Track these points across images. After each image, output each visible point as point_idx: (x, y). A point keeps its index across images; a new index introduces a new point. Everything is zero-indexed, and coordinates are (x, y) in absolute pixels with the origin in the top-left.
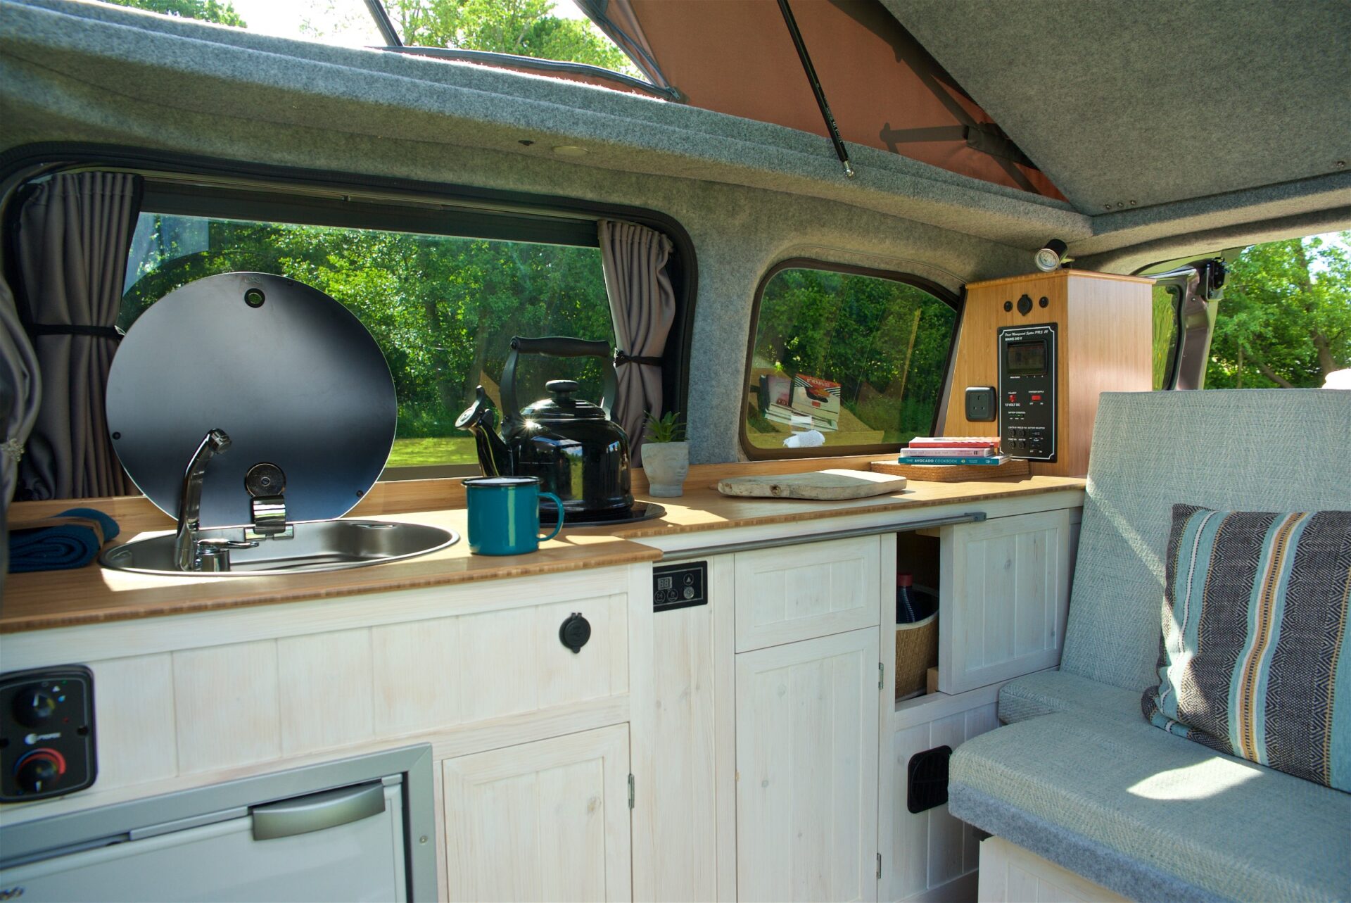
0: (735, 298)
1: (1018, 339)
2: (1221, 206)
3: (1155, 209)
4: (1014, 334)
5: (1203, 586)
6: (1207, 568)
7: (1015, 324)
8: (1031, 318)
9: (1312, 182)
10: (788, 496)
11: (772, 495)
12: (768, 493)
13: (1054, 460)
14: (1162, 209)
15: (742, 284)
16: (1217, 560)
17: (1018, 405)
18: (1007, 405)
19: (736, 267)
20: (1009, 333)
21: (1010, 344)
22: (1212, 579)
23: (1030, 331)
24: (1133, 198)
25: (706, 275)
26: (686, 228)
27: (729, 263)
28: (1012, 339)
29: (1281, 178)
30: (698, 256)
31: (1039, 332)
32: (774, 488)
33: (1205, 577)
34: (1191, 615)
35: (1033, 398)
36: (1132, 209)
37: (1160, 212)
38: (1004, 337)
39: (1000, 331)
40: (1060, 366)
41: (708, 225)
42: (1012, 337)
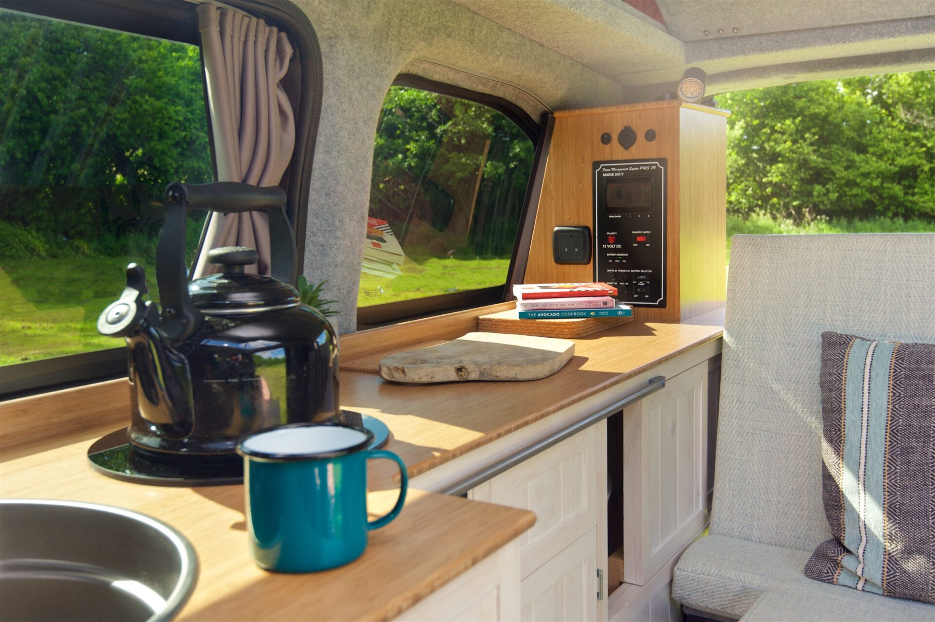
0: (361, 123)
1: (618, 174)
2: (828, 40)
3: (756, 39)
4: (613, 169)
5: (883, 424)
6: (885, 405)
7: (614, 158)
8: (634, 152)
9: (923, 21)
10: (477, 378)
11: (457, 379)
12: (453, 376)
13: (663, 305)
14: (763, 39)
15: (370, 106)
16: (895, 397)
17: (619, 246)
18: (605, 246)
19: (364, 83)
20: (607, 167)
21: (609, 180)
22: (893, 417)
23: (633, 166)
24: (737, 26)
25: (331, 92)
26: (315, 26)
27: (358, 77)
28: (612, 175)
29: (896, 16)
30: (324, 66)
31: (645, 168)
32: (459, 370)
33: (884, 415)
34: (869, 454)
35: (639, 239)
36: (732, 38)
37: (761, 43)
38: (601, 172)
39: (596, 165)
40: (669, 205)
41: (341, 24)
42: (611, 172)
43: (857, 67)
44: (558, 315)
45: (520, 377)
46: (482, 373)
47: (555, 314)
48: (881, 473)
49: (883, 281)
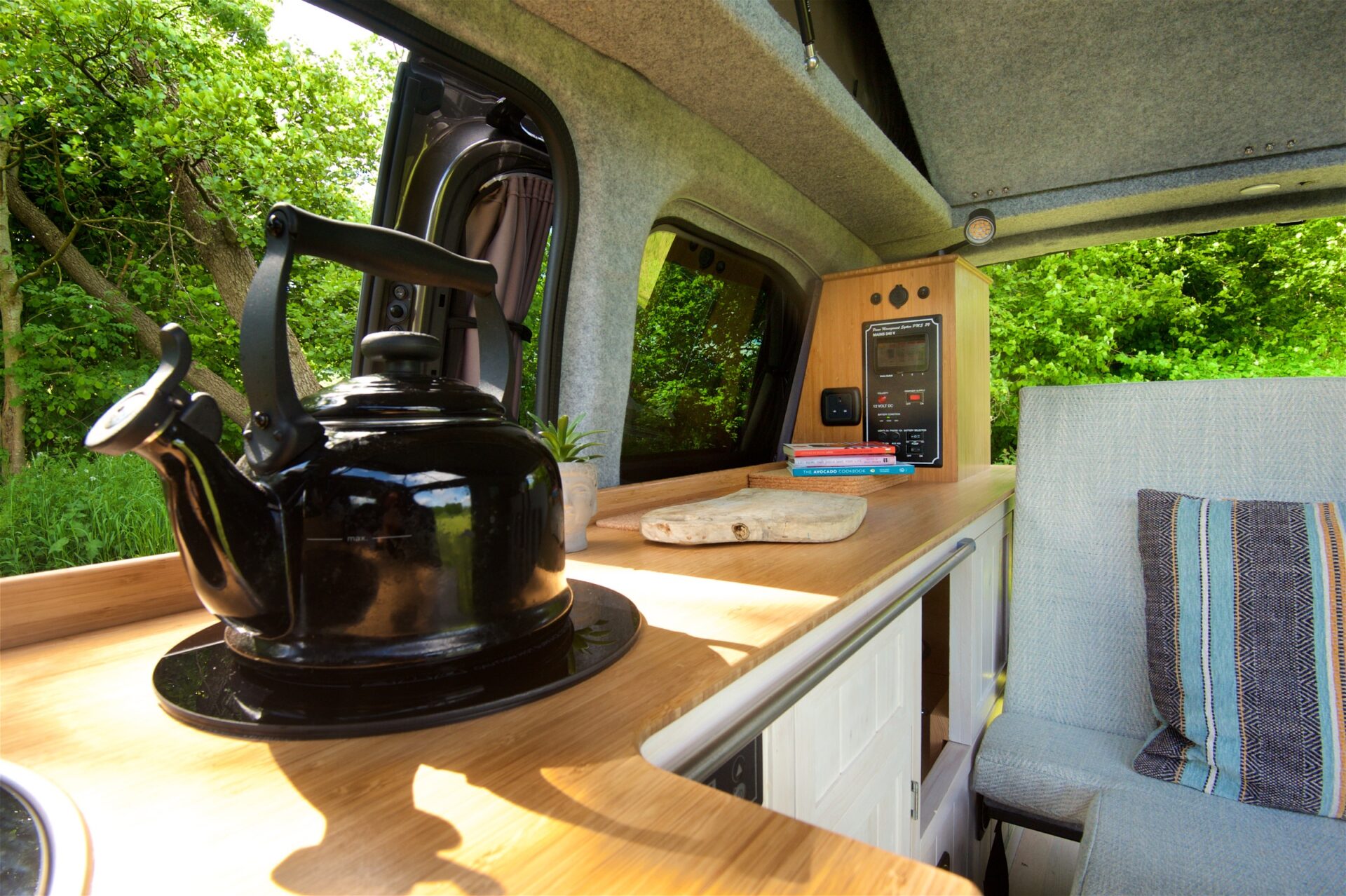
0: (625, 250)
1: (890, 334)
2: (1105, 194)
3: (1026, 199)
4: (884, 329)
5: (1230, 596)
6: (1231, 573)
7: (885, 318)
8: (907, 310)
9: (1209, 170)
10: (760, 539)
11: (735, 540)
12: (730, 536)
13: (938, 465)
14: (1034, 198)
15: (634, 232)
16: (1243, 564)
17: (890, 406)
18: (875, 406)
19: (628, 204)
20: (877, 327)
21: (880, 339)
22: (1243, 587)
23: (906, 324)
24: (1008, 185)
25: (589, 210)
26: (568, 124)
27: (621, 196)
28: (883, 334)
29: (1180, 164)
30: (580, 177)
31: (918, 325)
32: (738, 528)
33: (1231, 584)
34: (1214, 631)
35: (912, 397)
36: (1001, 199)
37: (1032, 202)
38: (871, 333)
39: (865, 326)
40: (945, 361)
41: (600, 126)
42: (881, 332)
43: (1125, 229)
44: (835, 472)
45: (814, 538)
46: (765, 533)
47: (831, 472)
48: (1231, 653)
49: (1207, 431)
